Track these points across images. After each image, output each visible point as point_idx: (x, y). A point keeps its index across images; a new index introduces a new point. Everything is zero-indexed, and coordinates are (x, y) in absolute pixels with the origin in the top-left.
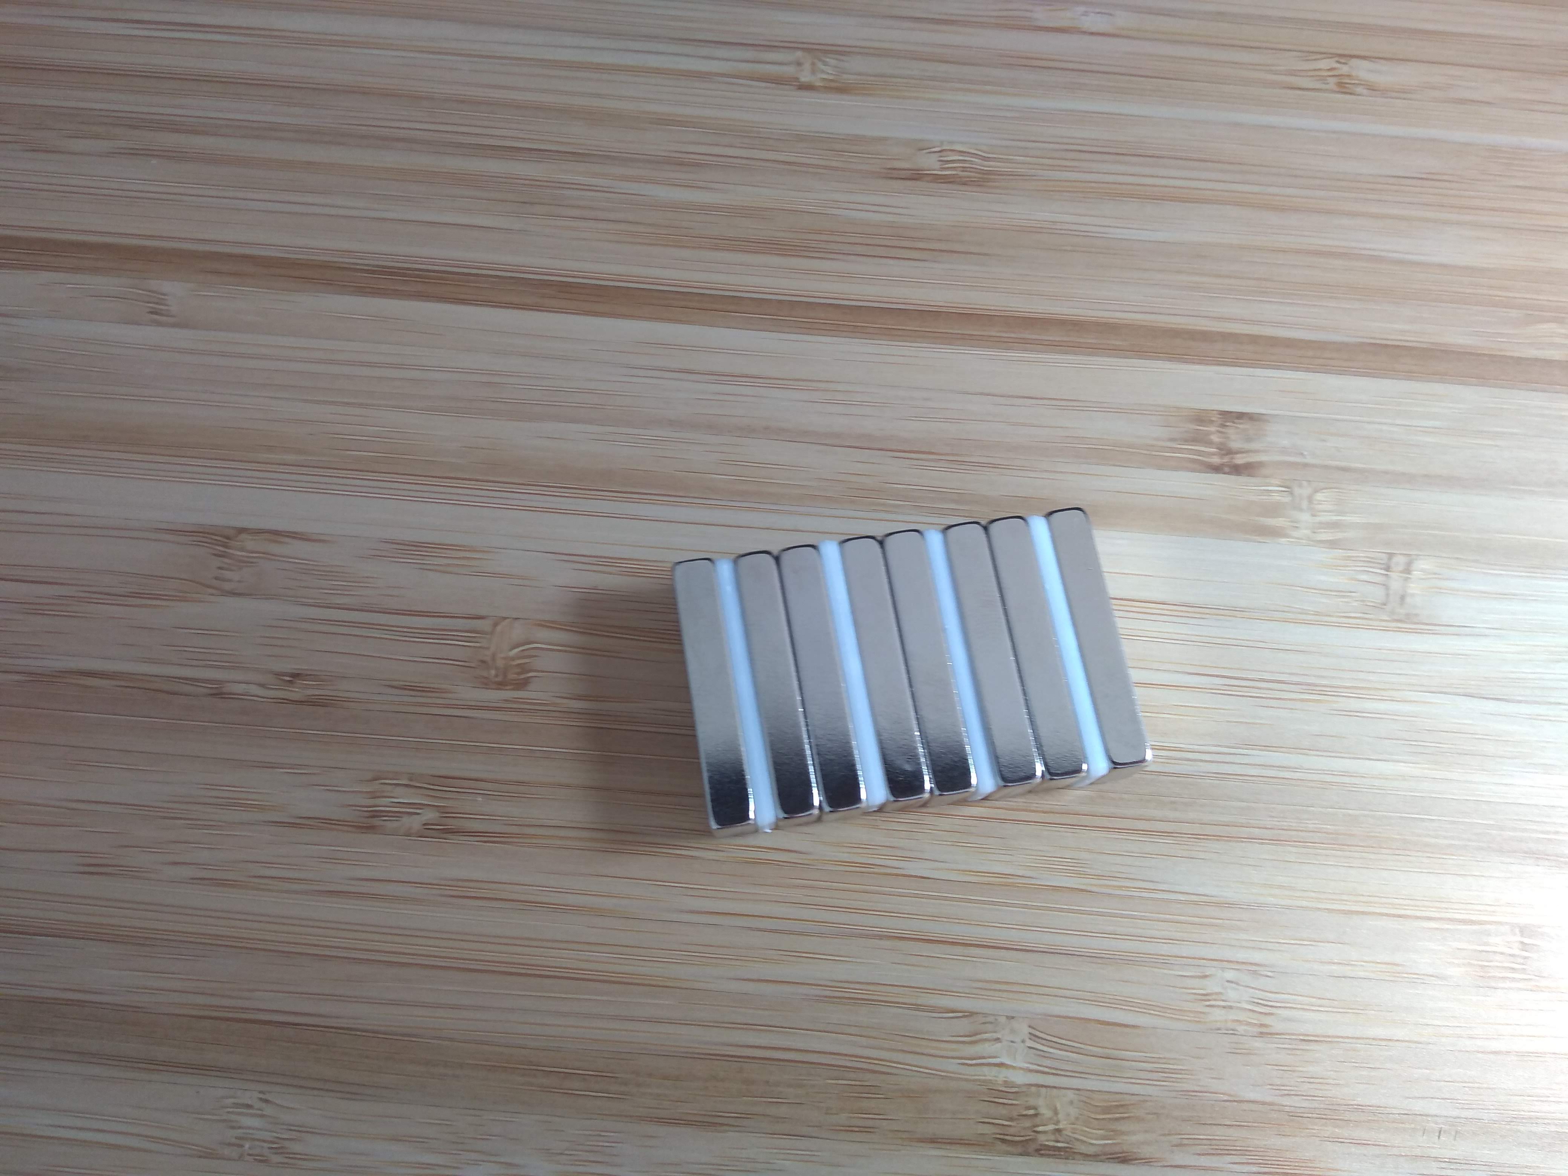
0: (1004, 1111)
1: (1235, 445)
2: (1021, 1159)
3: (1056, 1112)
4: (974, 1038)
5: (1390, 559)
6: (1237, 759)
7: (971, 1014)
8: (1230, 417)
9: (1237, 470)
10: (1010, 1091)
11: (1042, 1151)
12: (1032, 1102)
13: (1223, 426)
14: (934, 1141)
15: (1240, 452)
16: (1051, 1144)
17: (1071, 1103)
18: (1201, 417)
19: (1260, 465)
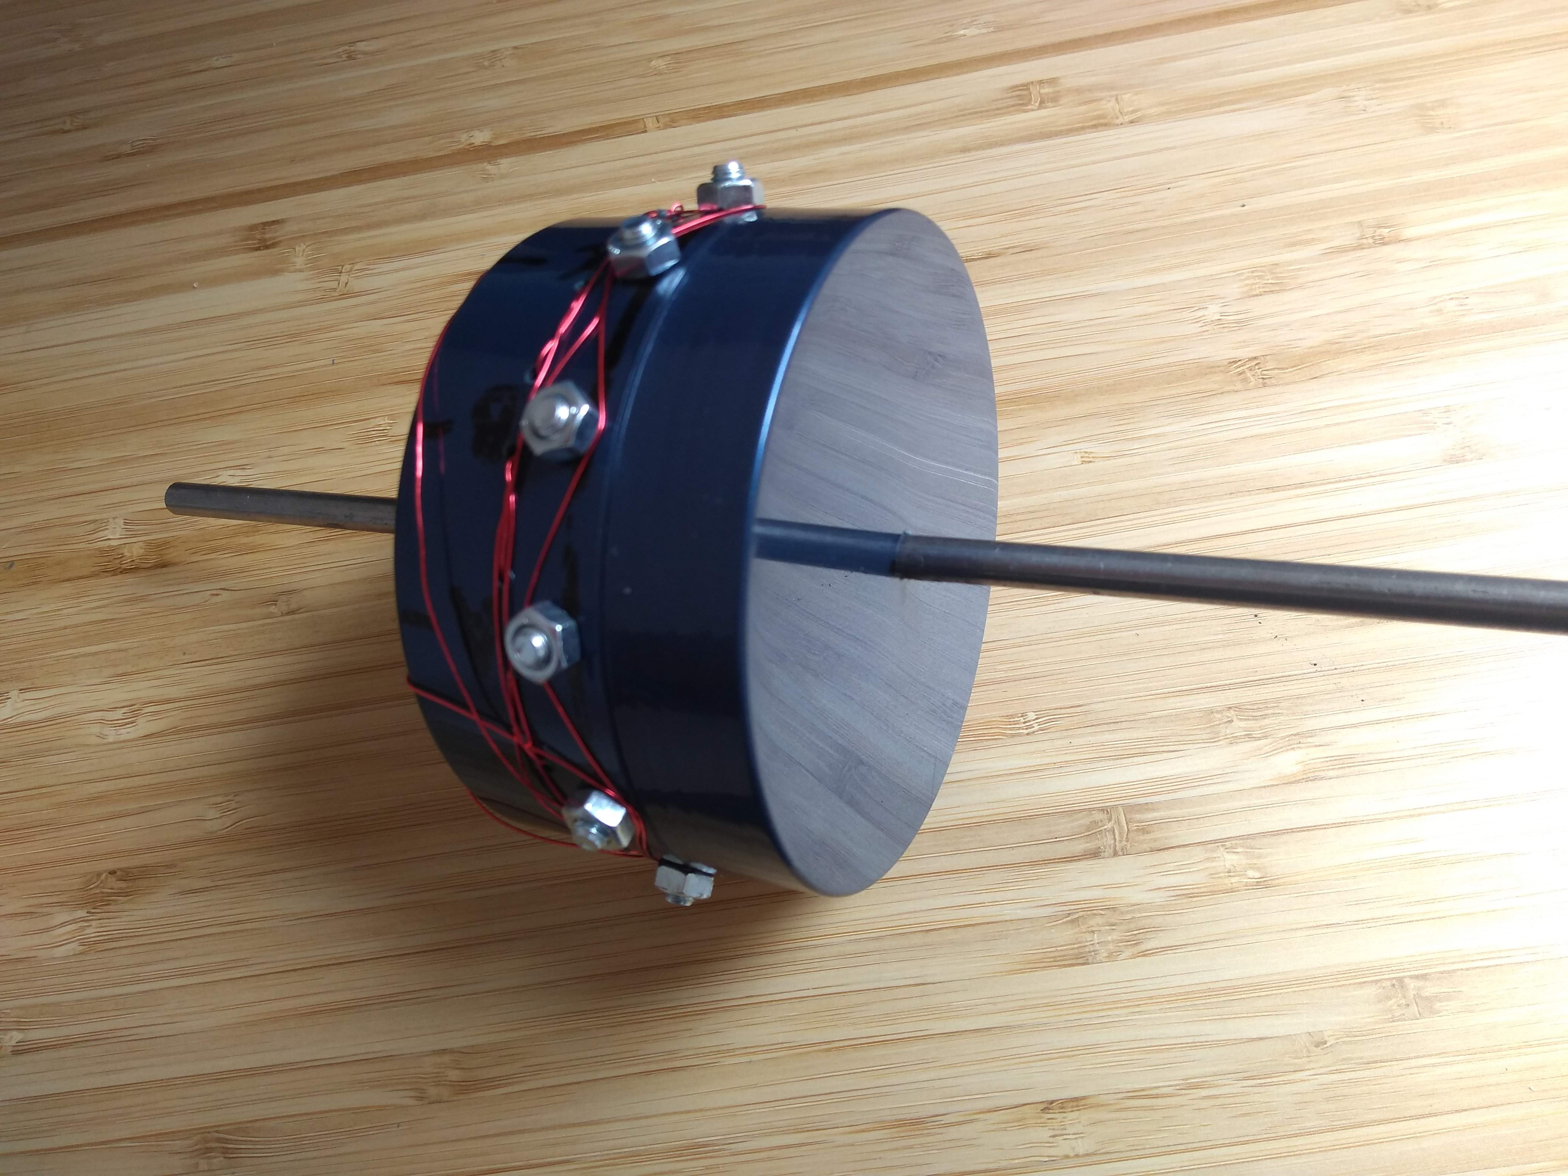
0: (106, 559)
1: (267, 236)
2: (112, 578)
3: (132, 552)
4: (95, 531)
5: (342, 268)
6: (249, 377)
7: (95, 521)
8: (265, 224)
9: (267, 247)
10: (113, 549)
11: (125, 571)
12: (121, 552)
13: (263, 229)
14: (68, 580)
15: (271, 239)
16: (128, 567)
17: (141, 547)
18: (253, 228)
19: (280, 242)
